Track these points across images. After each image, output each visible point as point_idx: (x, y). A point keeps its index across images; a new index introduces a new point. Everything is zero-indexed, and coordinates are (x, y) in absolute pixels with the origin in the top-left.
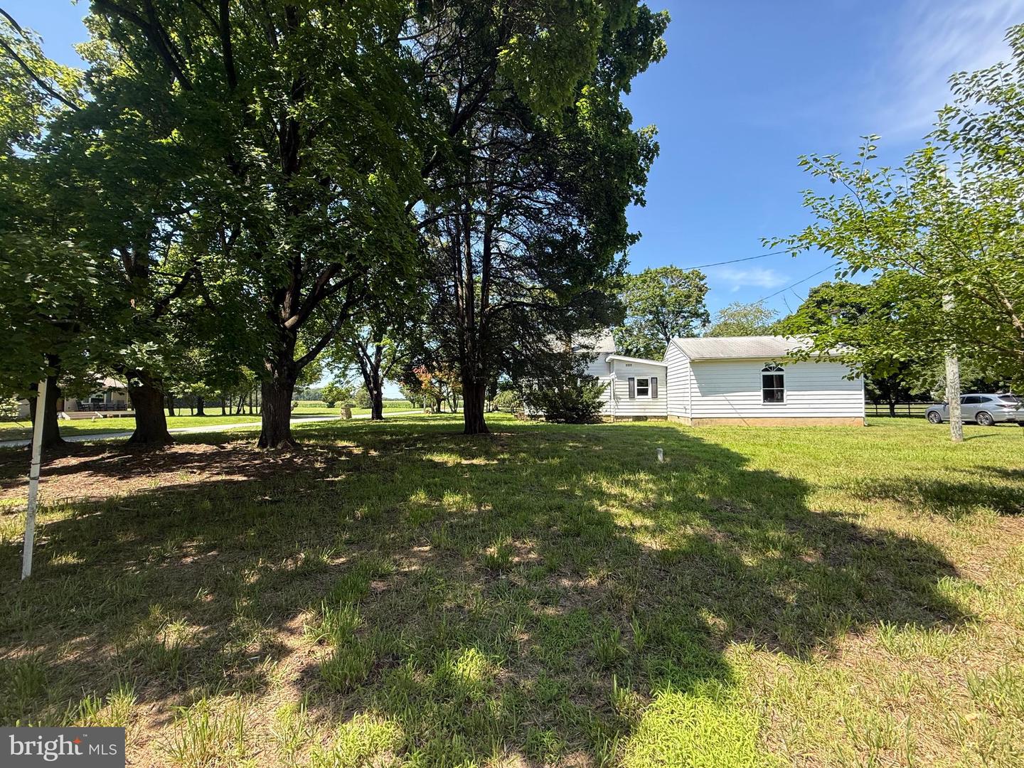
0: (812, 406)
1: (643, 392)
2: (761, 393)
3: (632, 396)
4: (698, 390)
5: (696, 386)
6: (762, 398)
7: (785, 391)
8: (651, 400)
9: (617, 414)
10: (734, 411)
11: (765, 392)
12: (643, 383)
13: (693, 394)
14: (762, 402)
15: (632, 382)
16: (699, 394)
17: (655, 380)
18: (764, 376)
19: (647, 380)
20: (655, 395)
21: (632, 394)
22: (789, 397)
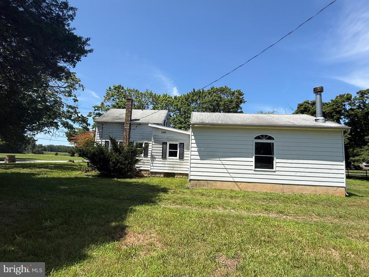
0: (298, 174)
1: (173, 154)
2: (253, 159)
3: (164, 157)
4: (197, 153)
5: (196, 149)
6: (253, 164)
7: (275, 158)
8: (178, 161)
9: (152, 171)
10: (228, 175)
11: (256, 158)
12: (173, 147)
13: (192, 157)
14: (253, 168)
15: (164, 146)
16: (198, 157)
17: (182, 145)
18: (256, 143)
19: (177, 145)
20: (182, 157)
21: (164, 155)
22: (278, 165)
